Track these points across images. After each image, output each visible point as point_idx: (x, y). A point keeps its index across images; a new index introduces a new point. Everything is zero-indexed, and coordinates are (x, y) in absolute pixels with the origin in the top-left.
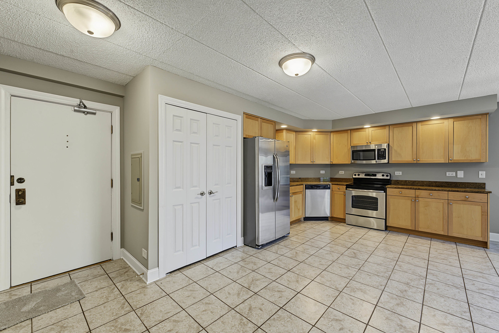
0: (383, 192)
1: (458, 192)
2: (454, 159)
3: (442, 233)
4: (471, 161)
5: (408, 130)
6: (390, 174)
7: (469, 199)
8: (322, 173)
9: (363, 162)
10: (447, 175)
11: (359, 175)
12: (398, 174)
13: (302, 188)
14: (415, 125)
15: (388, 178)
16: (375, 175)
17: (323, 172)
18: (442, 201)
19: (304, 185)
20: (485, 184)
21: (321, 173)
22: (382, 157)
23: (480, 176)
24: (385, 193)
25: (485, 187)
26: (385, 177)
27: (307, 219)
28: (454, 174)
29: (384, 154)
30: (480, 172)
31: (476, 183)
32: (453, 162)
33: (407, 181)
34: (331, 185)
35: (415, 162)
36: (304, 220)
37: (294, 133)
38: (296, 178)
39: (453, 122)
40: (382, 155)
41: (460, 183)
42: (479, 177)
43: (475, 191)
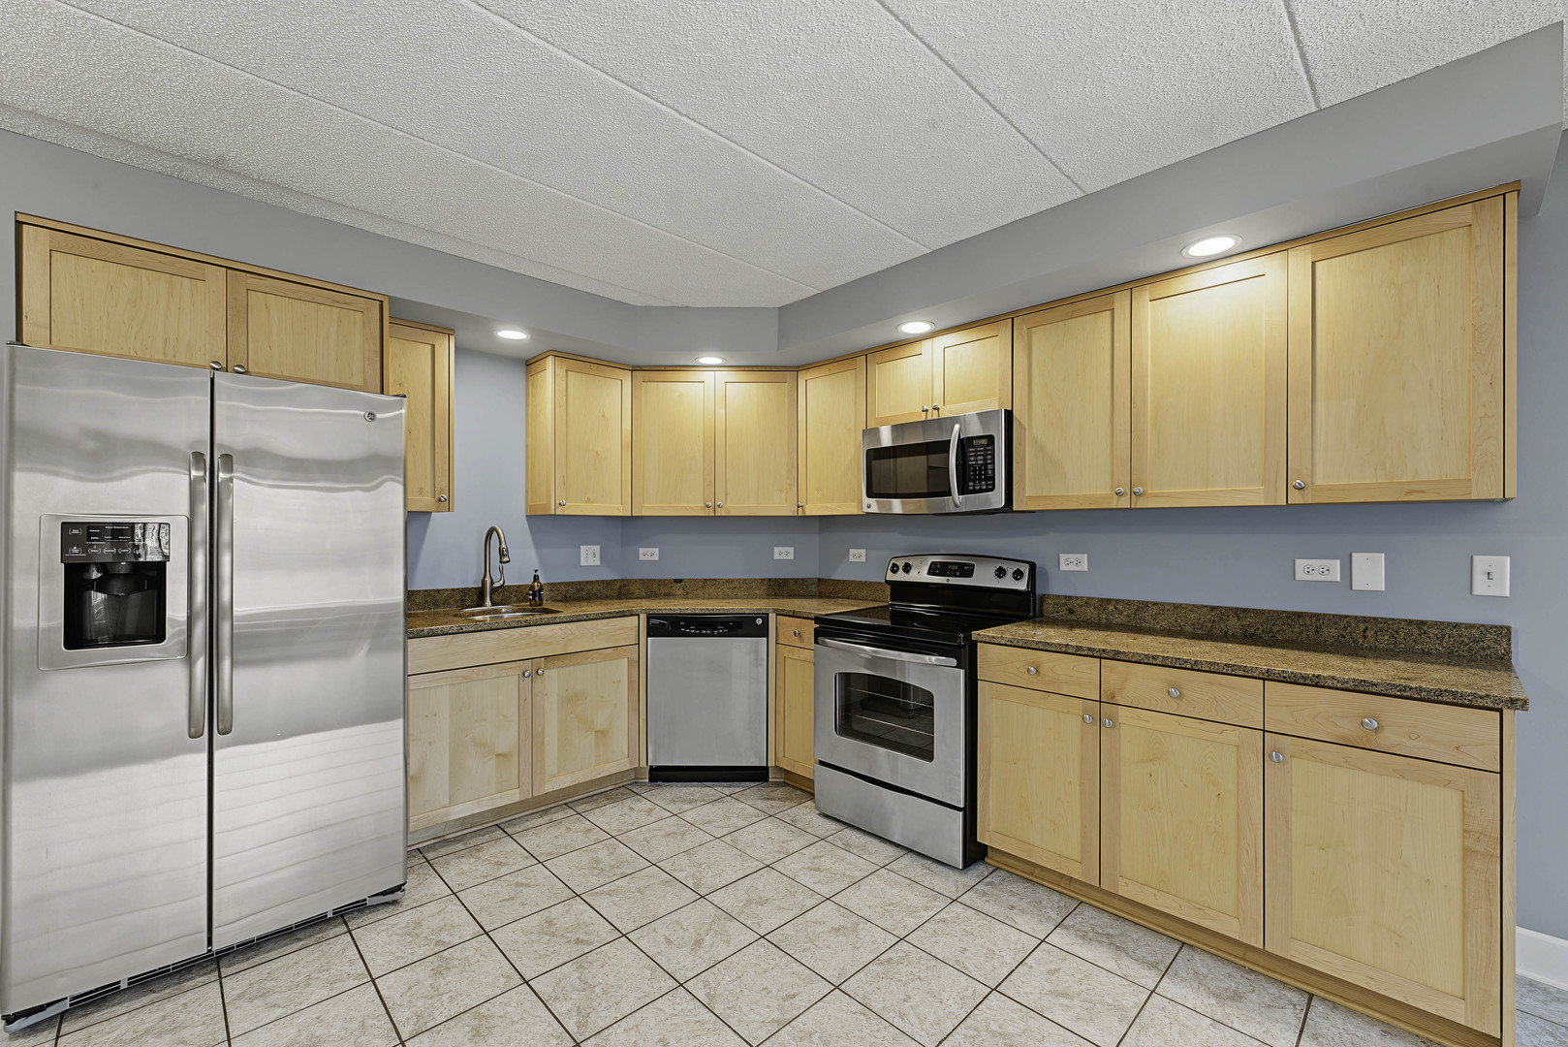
0: (954, 662)
1: (1317, 685)
2: (1319, 482)
3: (1232, 930)
4: (1410, 492)
5: (1092, 330)
6: (1032, 566)
7: (1386, 739)
8: (783, 557)
9: (890, 505)
10: (1300, 575)
11: (907, 568)
12: (1072, 567)
13: (629, 628)
14: (1121, 301)
15: (1022, 585)
16: (967, 572)
17: (783, 553)
18: (1233, 735)
19: (643, 617)
20: (1504, 632)
21: (777, 556)
22: (980, 480)
23: (1481, 587)
24: (962, 671)
25: (1508, 652)
26: (1008, 583)
27: (662, 775)
28: (1334, 570)
29: (986, 465)
30: (1481, 563)
31: (1456, 625)
32: (1310, 501)
33: (1109, 601)
34: (772, 617)
35: (1124, 503)
36: (652, 779)
37: (627, 377)
38: (660, 580)
39: (1313, 263)
40: (980, 469)
41: (1365, 619)
42: (1475, 592)
43: (1421, 689)
